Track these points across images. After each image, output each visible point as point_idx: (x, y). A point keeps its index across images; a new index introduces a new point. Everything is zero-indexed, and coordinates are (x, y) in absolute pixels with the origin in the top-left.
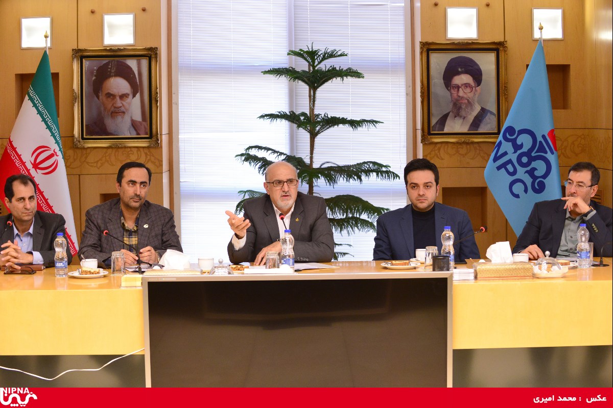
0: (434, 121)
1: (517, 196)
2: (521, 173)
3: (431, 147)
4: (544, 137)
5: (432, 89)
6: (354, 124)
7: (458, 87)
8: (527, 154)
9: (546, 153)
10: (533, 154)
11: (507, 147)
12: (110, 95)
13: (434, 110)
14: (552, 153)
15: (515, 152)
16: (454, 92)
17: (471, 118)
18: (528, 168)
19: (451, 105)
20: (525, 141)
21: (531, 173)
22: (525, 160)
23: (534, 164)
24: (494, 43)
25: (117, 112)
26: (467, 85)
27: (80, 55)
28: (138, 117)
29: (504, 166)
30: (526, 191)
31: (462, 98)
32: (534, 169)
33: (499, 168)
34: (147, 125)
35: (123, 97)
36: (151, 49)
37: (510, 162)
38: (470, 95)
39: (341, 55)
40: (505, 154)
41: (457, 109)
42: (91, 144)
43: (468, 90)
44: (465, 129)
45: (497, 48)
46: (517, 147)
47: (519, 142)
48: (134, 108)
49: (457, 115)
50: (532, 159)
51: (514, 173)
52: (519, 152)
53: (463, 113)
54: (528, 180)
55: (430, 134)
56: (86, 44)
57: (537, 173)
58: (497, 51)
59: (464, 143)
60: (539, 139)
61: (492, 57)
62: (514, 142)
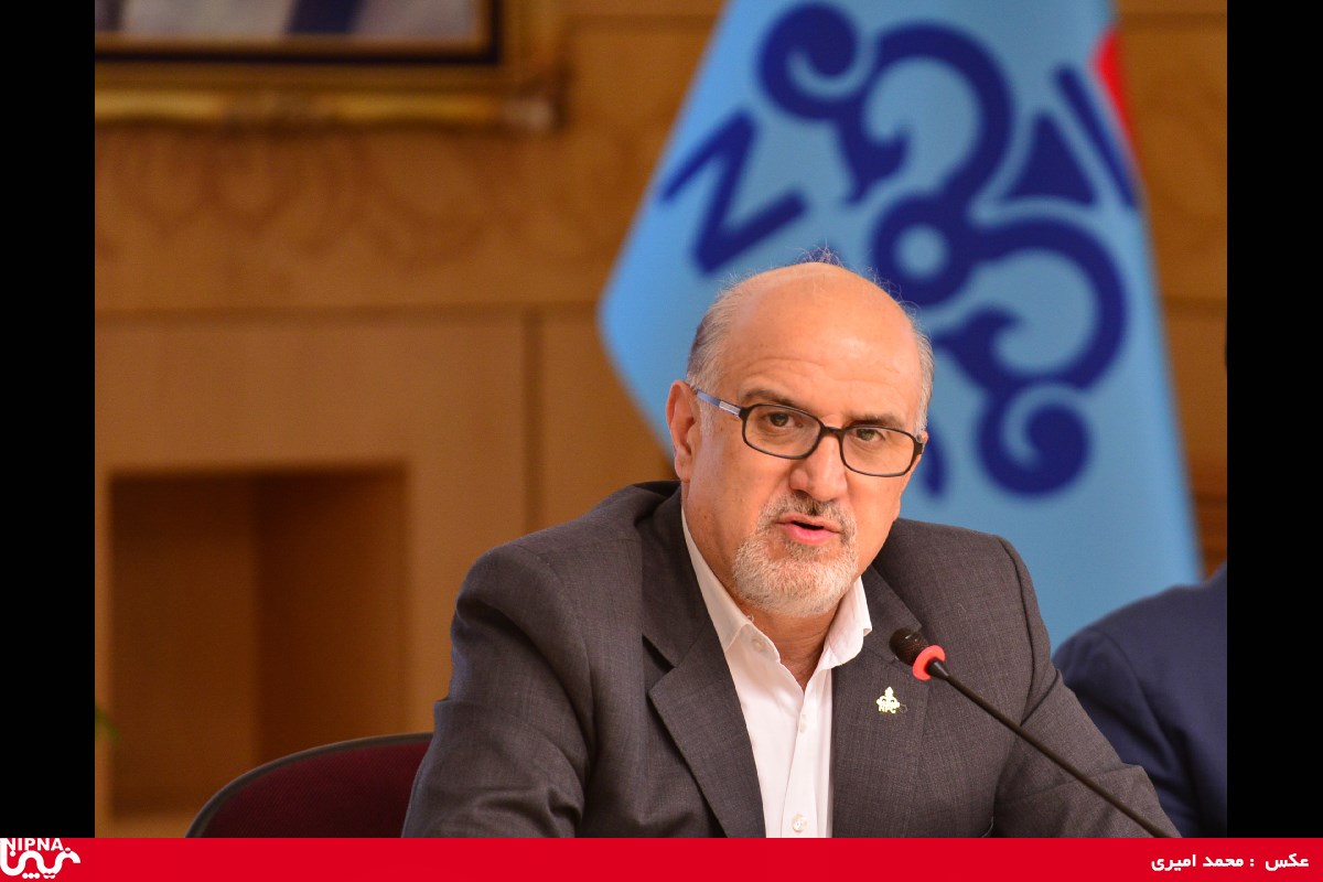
4: (1068, 83)
8: (942, 208)
9: (1083, 194)
10: (988, 210)
14: (1130, 198)
15: (858, 194)
18: (952, 315)
20: (927, 115)
22: (925, 249)
23: (992, 286)
32: (992, 323)
46: (868, 159)
47: (883, 120)
50: (973, 248)
52: (886, 194)
57: (1016, 351)
59: (280, 132)
60: (1034, 96)
62: (847, 117)
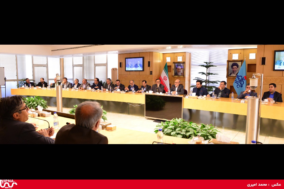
0: (229, 74)
1: (238, 88)
2: (239, 84)
3: (228, 79)
4: (243, 77)
5: (229, 69)
6: (214, 74)
7: (234, 68)
8: (240, 80)
9: (243, 80)
11: (237, 79)
12: (178, 69)
13: (229, 72)
14: (245, 80)
16: (233, 69)
17: (236, 74)
19: (232, 71)
20: (240, 78)
21: (241, 84)
22: (240, 81)
24: (241, 60)
25: (179, 72)
26: (235, 68)
27: (174, 63)
28: (182, 72)
29: (236, 82)
30: (240, 87)
31: (235, 70)
32: (241, 83)
33: (235, 83)
34: (183, 74)
35: (180, 69)
36: (184, 62)
37: (237, 81)
38: (236, 70)
39: (212, 63)
40: (237, 80)
41: (233, 72)
42: (175, 76)
43: (236, 69)
44: (235, 76)
45: (242, 61)
46: (239, 79)
48: (182, 71)
49: (233, 73)
50: (241, 81)
51: (238, 83)
53: (234, 73)
54: (240, 85)
55: (228, 76)
56: (175, 61)
57: (242, 84)
58: (241, 61)
59: (234, 78)
61: (241, 63)
62: (238, 78)
